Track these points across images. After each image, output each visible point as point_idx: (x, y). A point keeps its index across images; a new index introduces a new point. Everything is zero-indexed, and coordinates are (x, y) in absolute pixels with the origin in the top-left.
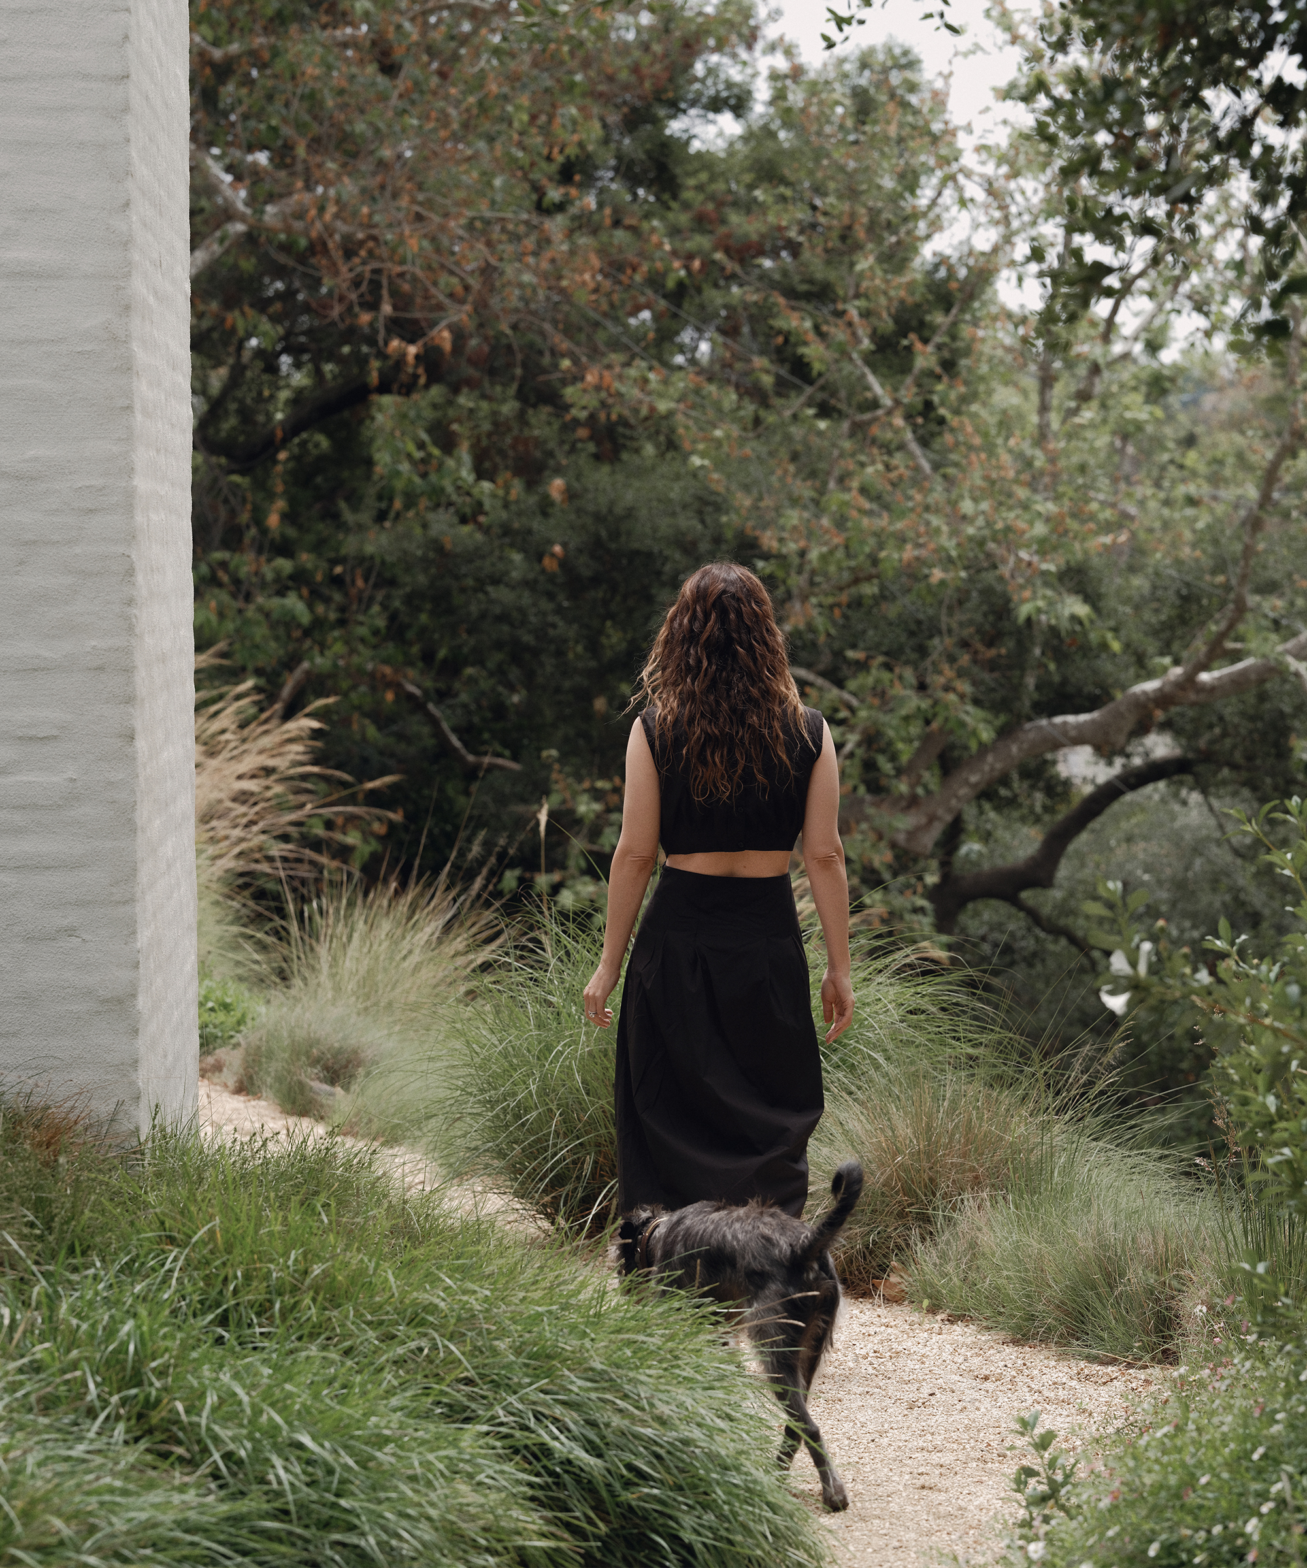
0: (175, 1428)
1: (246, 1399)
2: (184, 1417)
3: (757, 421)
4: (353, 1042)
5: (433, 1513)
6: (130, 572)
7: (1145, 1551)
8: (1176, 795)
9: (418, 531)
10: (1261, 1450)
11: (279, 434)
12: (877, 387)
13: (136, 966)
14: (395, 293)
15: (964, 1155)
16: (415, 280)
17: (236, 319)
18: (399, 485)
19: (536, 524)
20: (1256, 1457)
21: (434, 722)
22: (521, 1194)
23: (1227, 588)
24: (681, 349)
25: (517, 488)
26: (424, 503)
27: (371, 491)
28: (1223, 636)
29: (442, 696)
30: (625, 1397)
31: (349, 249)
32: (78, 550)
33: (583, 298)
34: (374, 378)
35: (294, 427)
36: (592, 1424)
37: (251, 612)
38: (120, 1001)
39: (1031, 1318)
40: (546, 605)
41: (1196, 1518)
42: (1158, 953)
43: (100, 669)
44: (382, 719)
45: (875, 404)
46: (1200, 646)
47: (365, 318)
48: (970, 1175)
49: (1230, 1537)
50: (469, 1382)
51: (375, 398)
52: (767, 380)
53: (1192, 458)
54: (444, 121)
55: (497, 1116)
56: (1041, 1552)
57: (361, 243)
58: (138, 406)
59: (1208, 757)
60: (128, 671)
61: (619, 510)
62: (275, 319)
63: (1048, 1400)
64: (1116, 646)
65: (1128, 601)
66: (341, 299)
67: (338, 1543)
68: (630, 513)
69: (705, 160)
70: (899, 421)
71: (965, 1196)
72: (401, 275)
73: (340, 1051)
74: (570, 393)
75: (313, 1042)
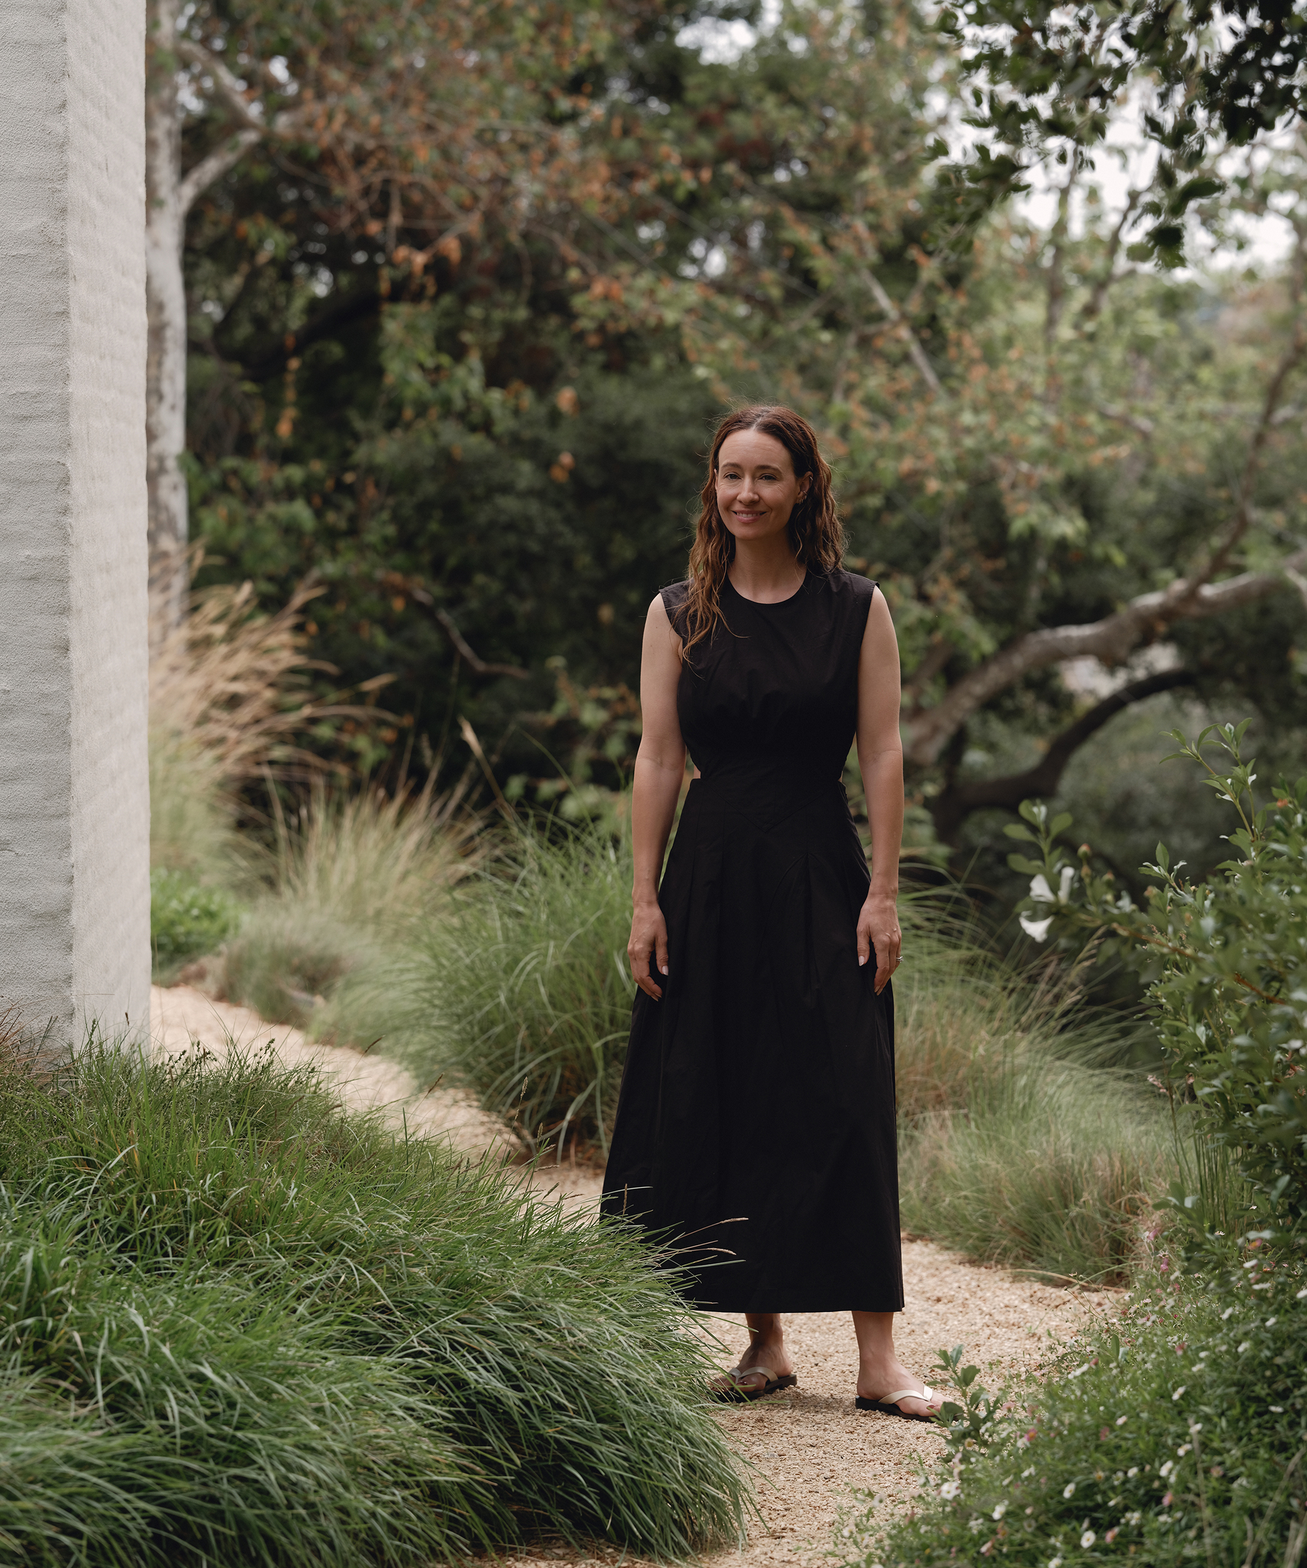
0: (72, 1359)
1: (144, 1329)
2: (81, 1347)
3: (765, 333)
4: (334, 951)
5: (337, 1447)
6: (66, 481)
7: (1061, 1492)
8: (1179, 708)
9: (428, 441)
10: (1181, 1390)
11: (290, 342)
12: (883, 300)
13: (70, 880)
14: (406, 202)
15: (928, 1073)
16: (424, 189)
17: (249, 228)
18: (409, 393)
19: (545, 434)
20: (1176, 1396)
21: (442, 629)
22: (488, 1108)
23: (1230, 501)
24: (694, 261)
25: (527, 398)
26: (434, 412)
27: (382, 399)
28: (1224, 551)
29: (452, 603)
30: (544, 1325)
31: (360, 158)
32: (12, 458)
33: (594, 209)
34: (384, 287)
35: (307, 337)
36: (509, 1353)
37: (261, 519)
38: (53, 916)
39: (986, 1239)
40: (553, 514)
41: (1114, 1460)
42: (1081, 880)
43: (34, 578)
44: (392, 626)
45: (880, 317)
46: (1202, 560)
47: (374, 228)
48: (932, 1094)
49: (1146, 1479)
50: (385, 1309)
51: (387, 308)
52: (775, 293)
53: (1205, 374)
54: (454, 31)
55: (464, 1029)
56: (954, 1492)
57: (371, 153)
58: (74, 311)
59: (1208, 670)
60: (63, 581)
61: (628, 419)
62: (287, 228)
63: (998, 1324)
64: (1119, 558)
65: (1133, 514)
66: (352, 208)
67: (237, 1477)
68: (638, 424)
69: (716, 71)
70: (904, 333)
71: (927, 1114)
72: (411, 185)
73: (321, 960)
74: (578, 302)
75: (295, 950)
